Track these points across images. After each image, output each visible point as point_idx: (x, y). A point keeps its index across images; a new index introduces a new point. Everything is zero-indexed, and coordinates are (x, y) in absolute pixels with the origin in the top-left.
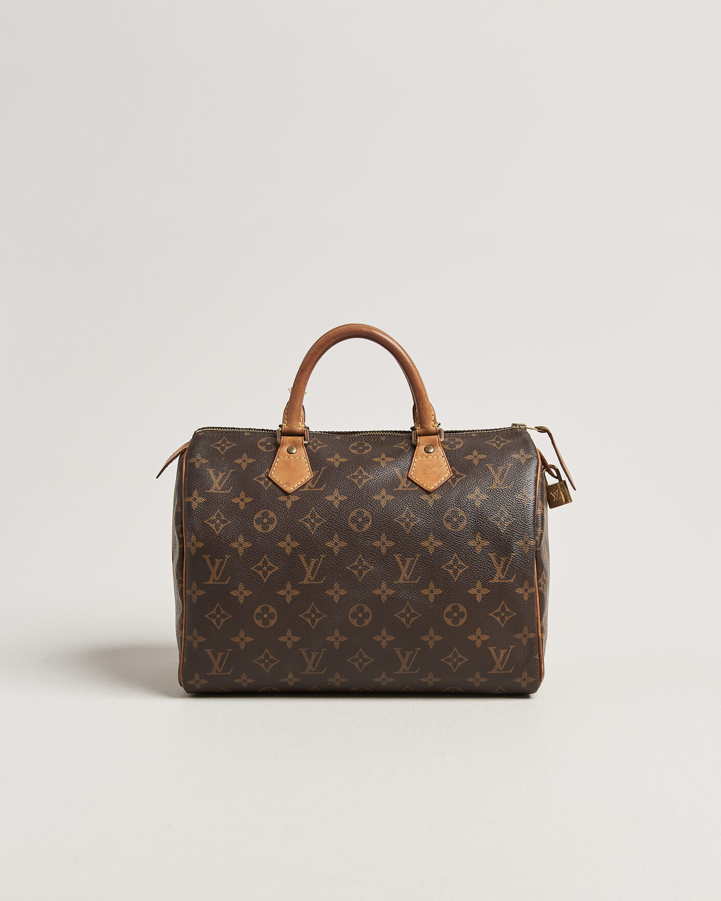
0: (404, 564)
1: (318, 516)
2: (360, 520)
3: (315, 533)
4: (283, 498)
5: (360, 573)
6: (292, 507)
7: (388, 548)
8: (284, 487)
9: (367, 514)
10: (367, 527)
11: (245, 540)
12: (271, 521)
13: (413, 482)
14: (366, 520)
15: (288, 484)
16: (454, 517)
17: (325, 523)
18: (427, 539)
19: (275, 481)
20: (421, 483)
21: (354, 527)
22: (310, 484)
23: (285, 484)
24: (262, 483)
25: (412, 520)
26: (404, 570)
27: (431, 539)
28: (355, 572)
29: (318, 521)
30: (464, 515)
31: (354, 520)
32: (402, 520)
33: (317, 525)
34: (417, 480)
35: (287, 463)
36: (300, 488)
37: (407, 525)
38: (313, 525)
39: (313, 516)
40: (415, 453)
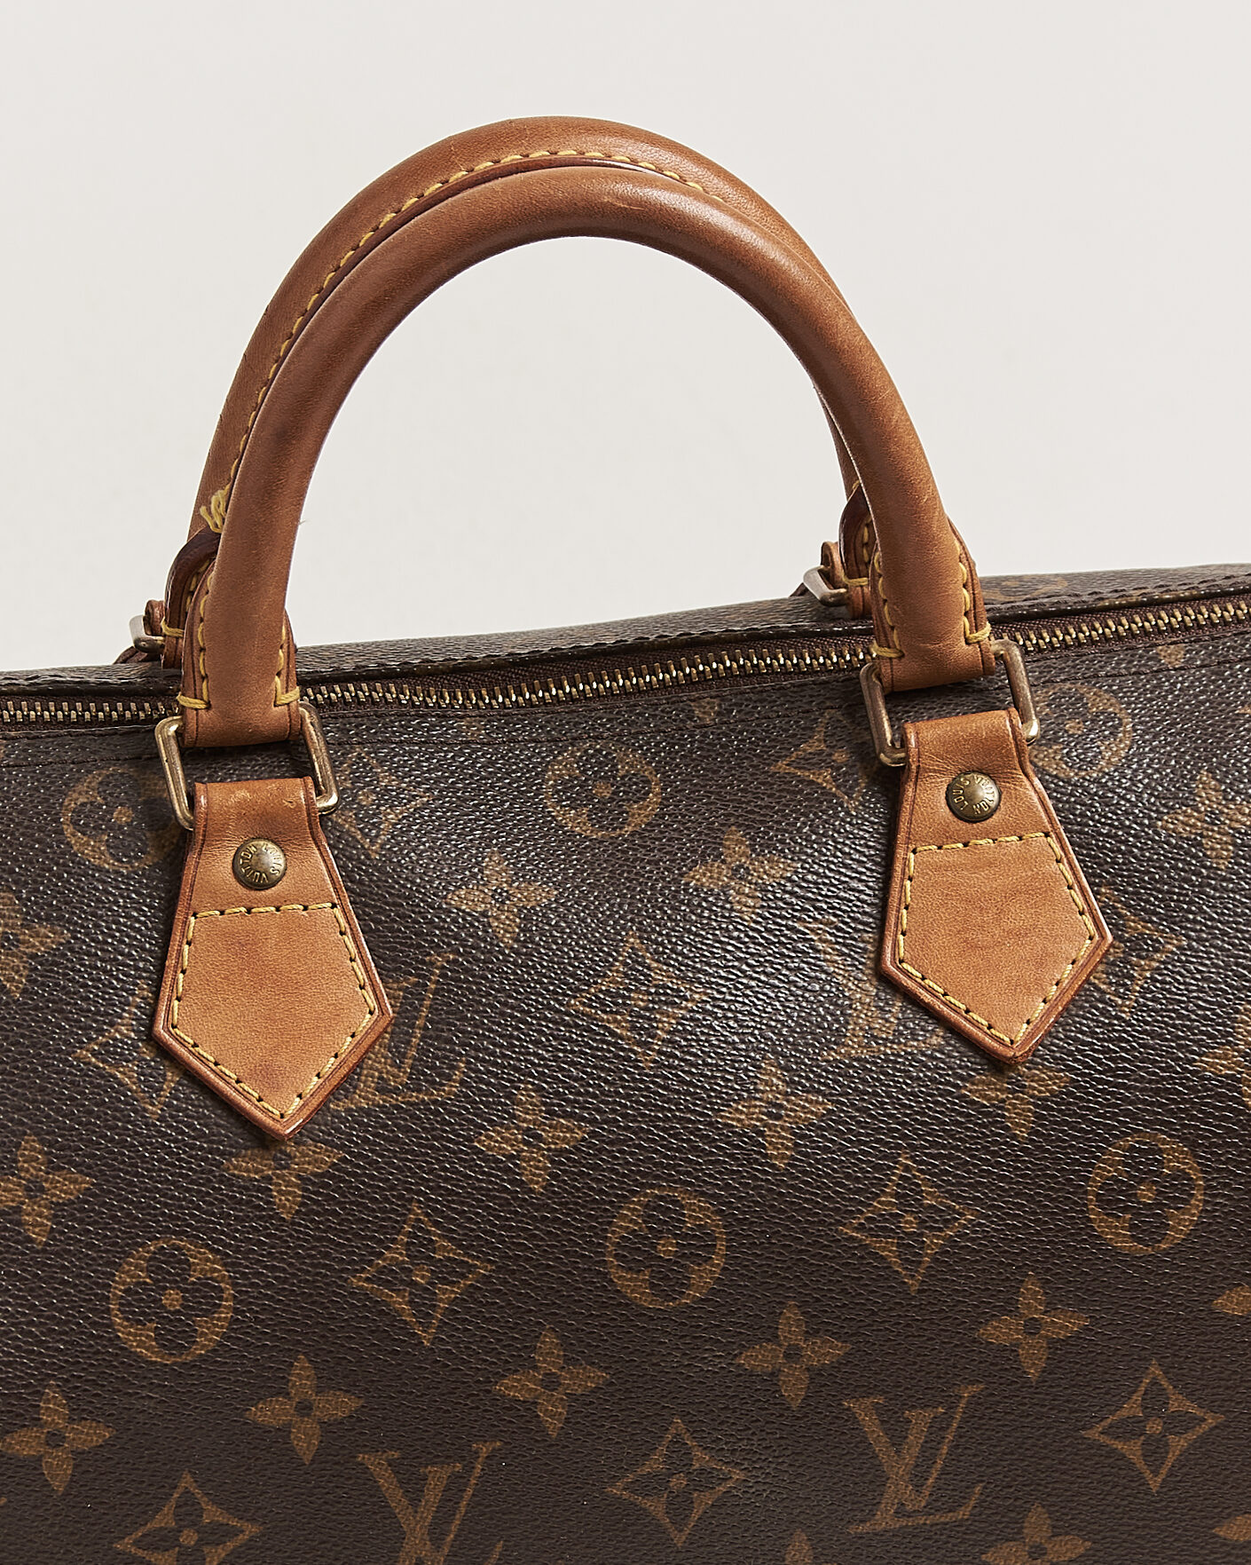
0: (897, 1439)
1: (445, 1249)
2: (666, 1248)
3: (434, 1341)
4: (247, 1166)
5: (679, 1507)
6: (305, 1211)
7: (815, 1374)
8: (248, 1097)
9: (697, 1212)
10: (703, 1278)
11: (77, 1413)
12: (203, 1297)
13: (911, 999)
14: (697, 1246)
15: (267, 1075)
16: (1142, 1181)
17: (486, 1279)
18: (1010, 1307)
19: (196, 1063)
20: (953, 1005)
21: (635, 1287)
22: (380, 1064)
23: (253, 1075)
24: (127, 1075)
25: (934, 1219)
26: (898, 1468)
27: (1029, 1306)
28: (656, 1507)
29: (447, 1272)
30: (1189, 1166)
31: (637, 1253)
32: (883, 1226)
33: (446, 1295)
34: (931, 990)
35: (244, 946)
36: (333, 1094)
37: (910, 1248)
38: (423, 1301)
39: (420, 1248)
40: (903, 826)
